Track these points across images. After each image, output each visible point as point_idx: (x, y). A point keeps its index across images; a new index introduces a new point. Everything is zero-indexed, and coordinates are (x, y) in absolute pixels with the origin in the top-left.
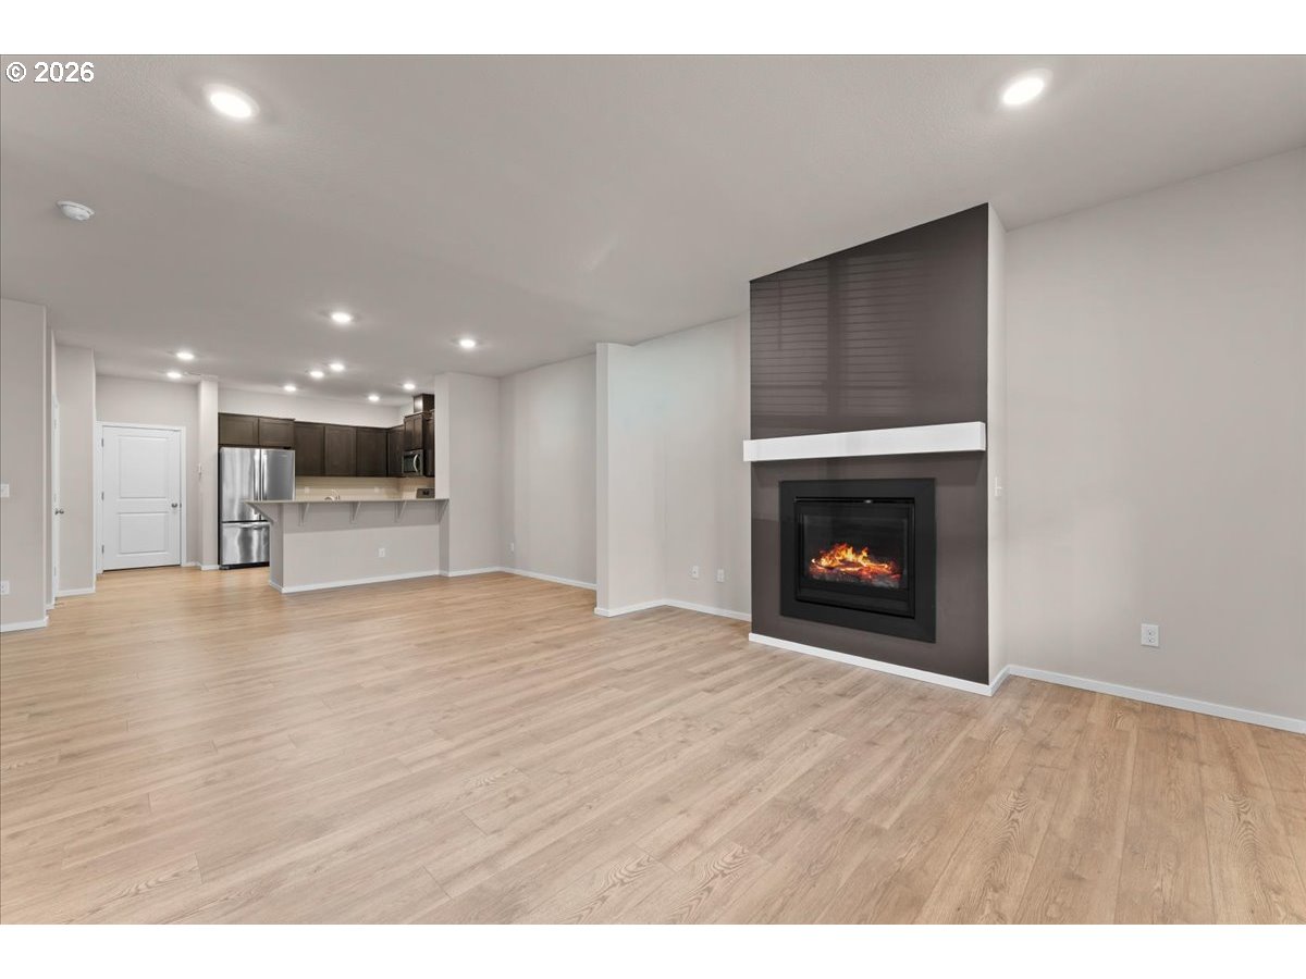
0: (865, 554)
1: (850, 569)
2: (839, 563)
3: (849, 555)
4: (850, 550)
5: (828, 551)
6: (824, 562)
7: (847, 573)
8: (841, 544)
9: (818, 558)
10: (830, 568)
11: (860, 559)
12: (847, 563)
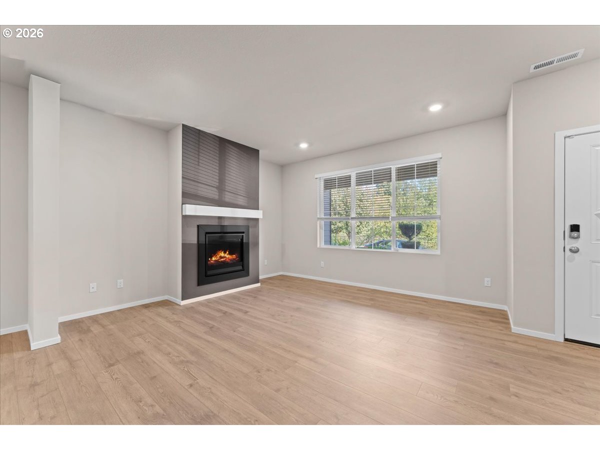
0: (227, 253)
1: (222, 260)
2: (218, 258)
3: (222, 254)
4: (223, 252)
5: (215, 255)
6: (213, 259)
7: (222, 261)
8: (220, 250)
9: (211, 258)
10: (215, 261)
11: (226, 255)
12: (221, 257)
